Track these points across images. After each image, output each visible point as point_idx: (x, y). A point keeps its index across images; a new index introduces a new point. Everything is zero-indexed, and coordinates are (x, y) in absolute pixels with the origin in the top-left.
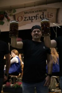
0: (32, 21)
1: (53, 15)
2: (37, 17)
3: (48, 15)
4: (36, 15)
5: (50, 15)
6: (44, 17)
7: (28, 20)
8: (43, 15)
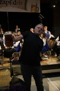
0: (7, 6)
1: (23, 3)
2: (11, 3)
3: (19, 2)
4: (10, 1)
5: (21, 3)
6: (17, 4)
7: (3, 4)
8: (16, 1)
